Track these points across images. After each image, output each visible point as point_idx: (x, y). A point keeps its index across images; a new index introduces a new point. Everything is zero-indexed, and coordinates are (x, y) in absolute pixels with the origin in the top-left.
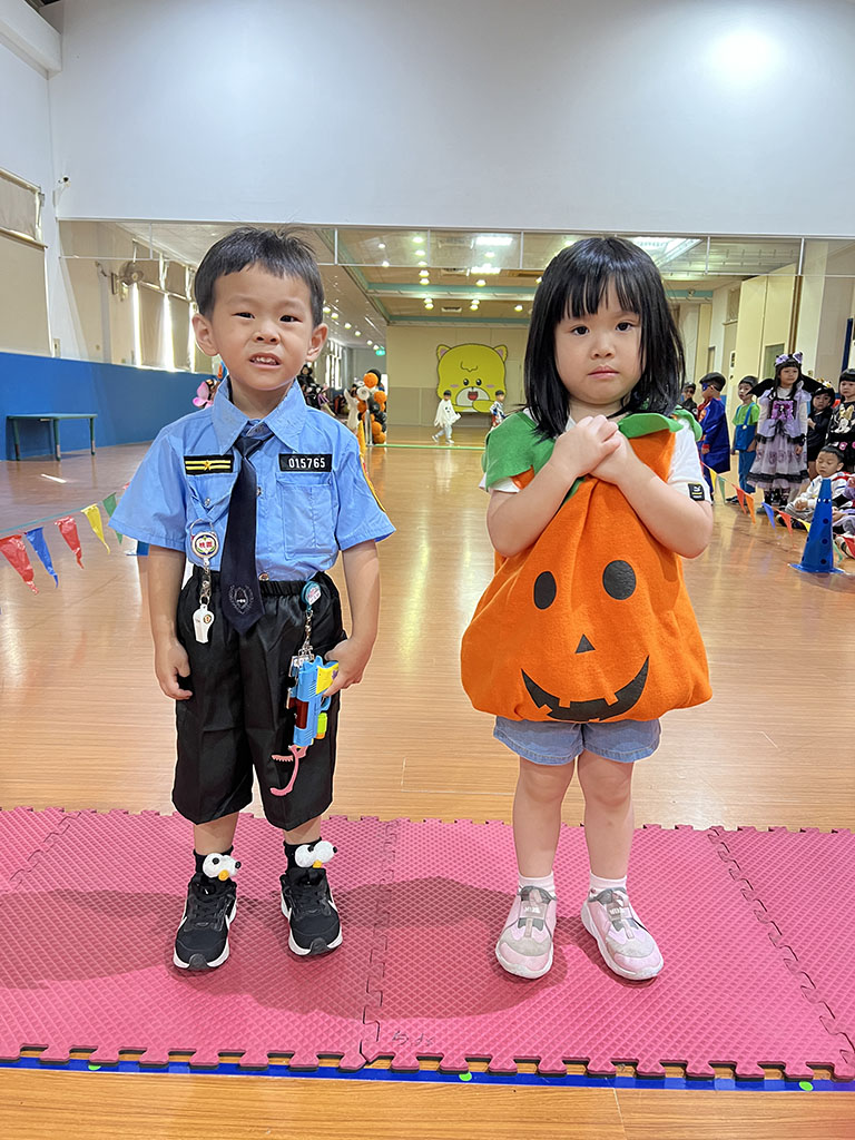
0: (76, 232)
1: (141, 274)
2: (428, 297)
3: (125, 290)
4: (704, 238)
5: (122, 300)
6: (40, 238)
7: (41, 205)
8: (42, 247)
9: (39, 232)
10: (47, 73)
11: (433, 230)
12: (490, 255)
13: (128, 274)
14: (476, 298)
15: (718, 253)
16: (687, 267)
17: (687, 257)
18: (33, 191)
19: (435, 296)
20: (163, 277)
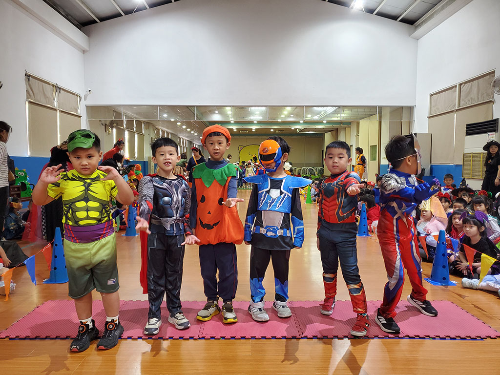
0: (92, 110)
1: (117, 124)
2: (234, 128)
3: (110, 130)
4: (339, 107)
5: (109, 134)
6: (79, 112)
7: (80, 100)
8: (80, 117)
9: (79, 111)
10: (84, 52)
11: (233, 106)
12: (258, 113)
13: (112, 124)
14: (254, 128)
15: (348, 110)
16: (336, 115)
17: (335, 112)
18: (77, 95)
19: (237, 128)
20: (125, 123)
